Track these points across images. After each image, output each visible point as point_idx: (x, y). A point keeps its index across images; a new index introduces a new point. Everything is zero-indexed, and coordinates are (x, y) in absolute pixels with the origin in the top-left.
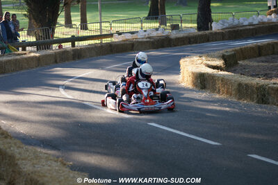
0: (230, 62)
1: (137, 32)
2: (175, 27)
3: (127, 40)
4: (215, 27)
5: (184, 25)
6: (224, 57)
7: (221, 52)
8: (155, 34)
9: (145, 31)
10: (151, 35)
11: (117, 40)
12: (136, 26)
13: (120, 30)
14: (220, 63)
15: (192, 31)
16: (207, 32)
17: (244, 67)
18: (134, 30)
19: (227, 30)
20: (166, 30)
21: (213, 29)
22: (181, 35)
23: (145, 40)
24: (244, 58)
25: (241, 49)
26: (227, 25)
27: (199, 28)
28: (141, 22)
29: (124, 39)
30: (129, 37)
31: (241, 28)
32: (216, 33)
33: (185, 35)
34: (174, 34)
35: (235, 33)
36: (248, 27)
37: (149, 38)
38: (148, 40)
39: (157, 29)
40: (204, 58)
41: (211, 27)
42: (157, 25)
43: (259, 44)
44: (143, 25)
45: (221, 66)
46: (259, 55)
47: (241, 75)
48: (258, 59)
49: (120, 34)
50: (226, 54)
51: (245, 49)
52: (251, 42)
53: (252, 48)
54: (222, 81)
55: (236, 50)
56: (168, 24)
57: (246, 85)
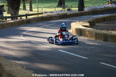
0: (92, 24)
1: (53, 12)
2: (69, 10)
3: (49, 15)
4: (86, 9)
5: (73, 9)
6: (89, 22)
7: (88, 20)
8: (60, 13)
9: (56, 11)
10: (59, 13)
11: (45, 15)
12: (53, 10)
13: (46, 11)
14: (88, 24)
15: (76, 11)
16: (82, 12)
17: (98, 26)
18: (52, 11)
19: (91, 11)
20: (65, 11)
21: (85, 10)
22: (71, 13)
23: (56, 15)
24: (98, 23)
25: (96, 19)
26: (90, 9)
27: (79, 10)
29: (48, 15)
30: (50, 14)
31: (97, 10)
32: (86, 12)
33: (73, 13)
34: (69, 13)
35: (94, 12)
36: (99, 10)
37: (58, 14)
38: (58, 15)
39: (61, 11)
40: (81, 23)
41: (84, 9)
42: (61, 9)
43: (104, 16)
44: (56, 9)
45: (88, 26)
46: (104, 21)
47: (97, 29)
48: (104, 23)
49: (46, 13)
50: (90, 21)
51: (98, 18)
52: (101, 16)
53: (101, 18)
54: (89, 32)
55: (95, 19)
56: (66, 9)
57: (99, 33)
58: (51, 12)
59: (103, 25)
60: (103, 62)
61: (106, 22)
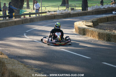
0: (95, 24)
1: (57, 11)
2: (72, 9)
3: (52, 14)
4: (89, 9)
5: (76, 8)
6: (93, 22)
7: (92, 20)
8: (64, 12)
9: (60, 11)
11: (48, 14)
12: (56, 9)
13: (50, 10)
14: (91, 24)
15: (80, 11)
16: (86, 11)
17: (101, 26)
19: (94, 11)
20: (69, 11)
22: (75, 12)
23: (60, 14)
24: (101, 22)
25: (100, 18)
26: (94, 8)
27: (83, 10)
28: (59, 7)
29: (51, 14)
30: (53, 13)
31: (100, 10)
32: (89, 12)
33: (77, 12)
34: (72, 12)
35: (98, 12)
36: (103, 9)
38: (61, 14)
39: (65, 10)
40: (84, 22)
41: (88, 9)
42: (65, 8)
43: (107, 16)
44: (59, 8)
45: (91, 26)
46: (108, 21)
47: (100, 29)
48: (107, 23)
49: (49, 12)
50: (93, 20)
51: (102, 18)
52: (104, 16)
53: (104, 18)
54: (92, 32)
55: (98, 19)
56: (70, 8)
57: (102, 33)
58: (55, 11)
59: (106, 25)
60: (105, 62)
61: (109, 22)
